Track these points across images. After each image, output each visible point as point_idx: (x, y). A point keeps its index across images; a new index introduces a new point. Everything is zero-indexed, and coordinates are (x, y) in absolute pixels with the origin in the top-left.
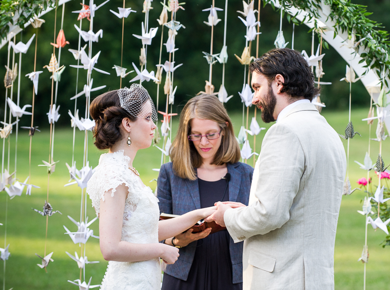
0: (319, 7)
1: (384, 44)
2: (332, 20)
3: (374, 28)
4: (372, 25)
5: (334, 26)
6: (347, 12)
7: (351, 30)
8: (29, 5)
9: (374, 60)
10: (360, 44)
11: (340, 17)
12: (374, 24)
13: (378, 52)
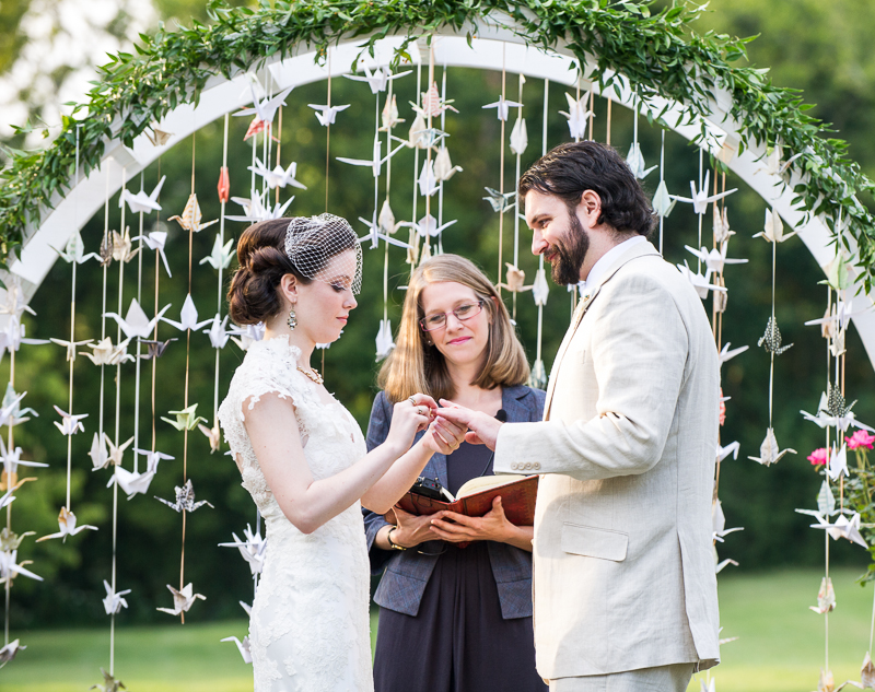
0: (711, 95)
1: (838, 164)
2: (736, 118)
3: (819, 134)
4: (814, 129)
5: (740, 131)
6: (763, 103)
7: (773, 137)
8: (141, 101)
9: (821, 197)
10: (792, 165)
11: (750, 113)
12: (817, 125)
13: (827, 182)
